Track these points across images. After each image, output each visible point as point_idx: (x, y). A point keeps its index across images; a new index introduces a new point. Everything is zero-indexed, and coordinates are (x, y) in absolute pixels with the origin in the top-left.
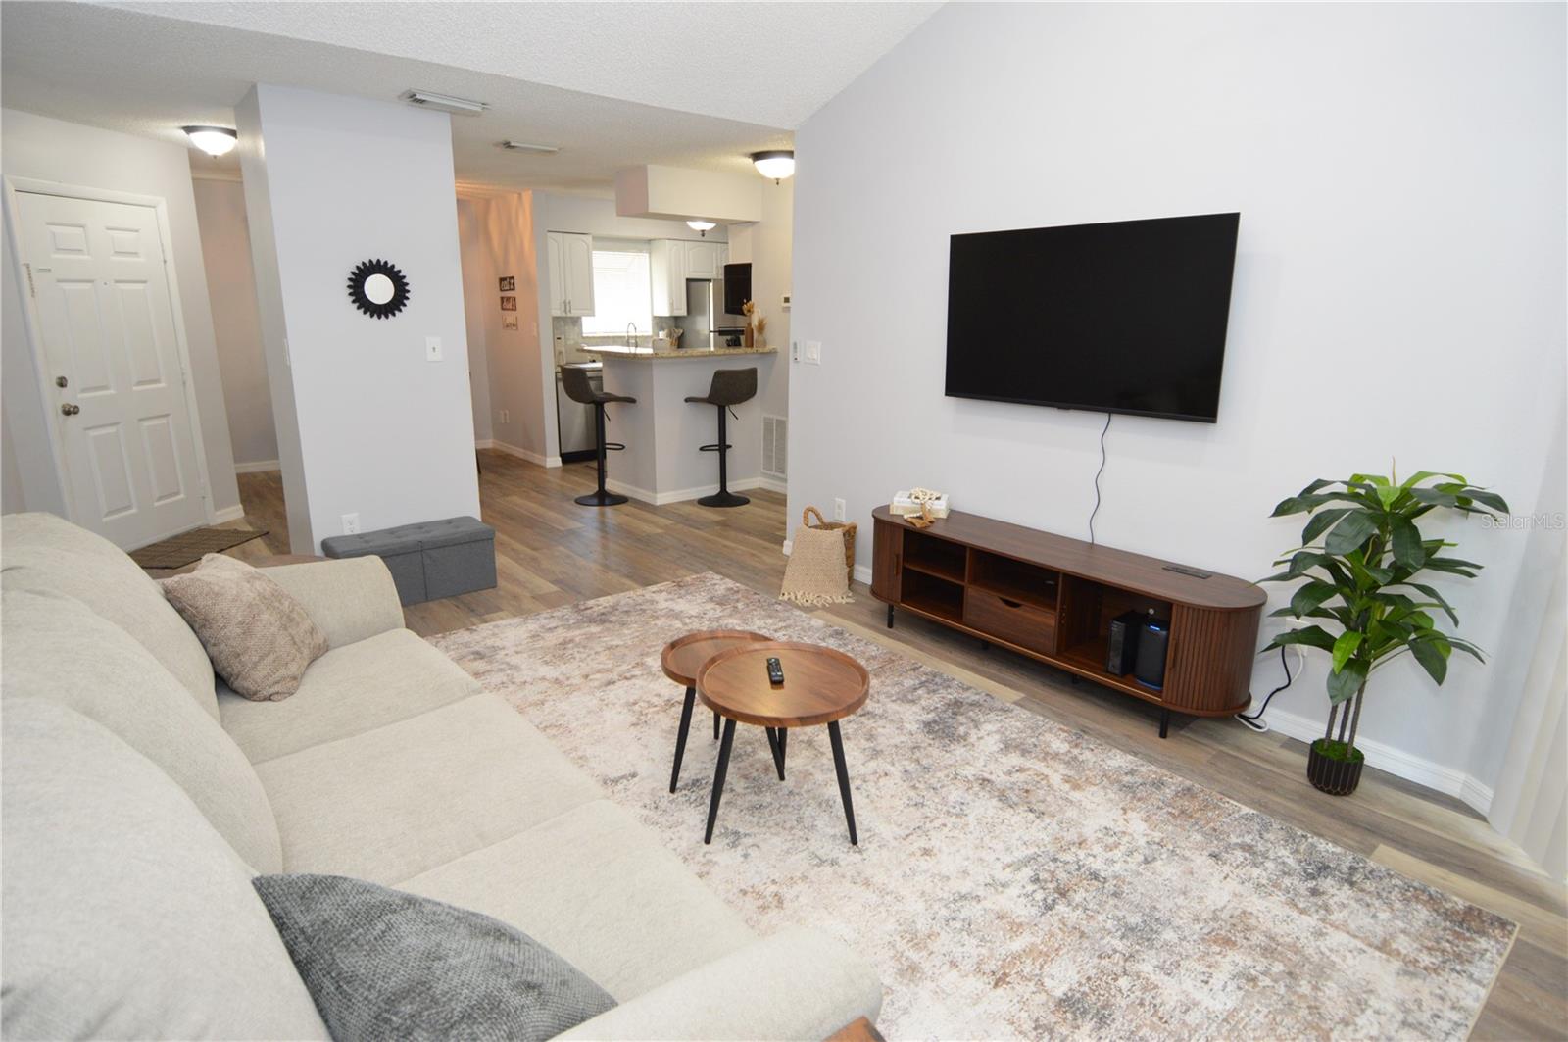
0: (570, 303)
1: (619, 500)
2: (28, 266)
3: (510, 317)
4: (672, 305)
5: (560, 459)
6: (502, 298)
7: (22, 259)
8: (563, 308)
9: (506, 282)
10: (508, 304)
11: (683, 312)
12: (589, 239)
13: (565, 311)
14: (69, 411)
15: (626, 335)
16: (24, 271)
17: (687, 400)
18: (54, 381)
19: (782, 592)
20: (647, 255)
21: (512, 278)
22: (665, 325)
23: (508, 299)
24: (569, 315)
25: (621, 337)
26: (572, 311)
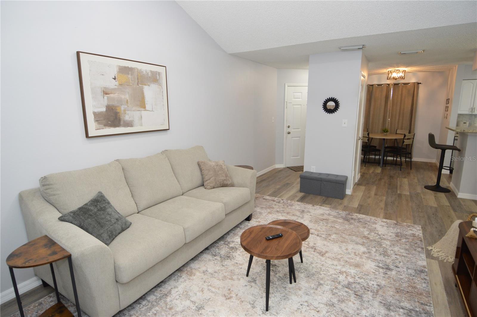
1: (446, 191)
2: (287, 102)
3: (446, 114)
7: (286, 100)
9: (448, 101)
10: (447, 109)
13: (472, 111)
14: (289, 133)
16: (286, 103)
18: (287, 126)
19: (432, 246)
21: (449, 99)
23: (447, 107)
24: (473, 113)
26: (475, 112)
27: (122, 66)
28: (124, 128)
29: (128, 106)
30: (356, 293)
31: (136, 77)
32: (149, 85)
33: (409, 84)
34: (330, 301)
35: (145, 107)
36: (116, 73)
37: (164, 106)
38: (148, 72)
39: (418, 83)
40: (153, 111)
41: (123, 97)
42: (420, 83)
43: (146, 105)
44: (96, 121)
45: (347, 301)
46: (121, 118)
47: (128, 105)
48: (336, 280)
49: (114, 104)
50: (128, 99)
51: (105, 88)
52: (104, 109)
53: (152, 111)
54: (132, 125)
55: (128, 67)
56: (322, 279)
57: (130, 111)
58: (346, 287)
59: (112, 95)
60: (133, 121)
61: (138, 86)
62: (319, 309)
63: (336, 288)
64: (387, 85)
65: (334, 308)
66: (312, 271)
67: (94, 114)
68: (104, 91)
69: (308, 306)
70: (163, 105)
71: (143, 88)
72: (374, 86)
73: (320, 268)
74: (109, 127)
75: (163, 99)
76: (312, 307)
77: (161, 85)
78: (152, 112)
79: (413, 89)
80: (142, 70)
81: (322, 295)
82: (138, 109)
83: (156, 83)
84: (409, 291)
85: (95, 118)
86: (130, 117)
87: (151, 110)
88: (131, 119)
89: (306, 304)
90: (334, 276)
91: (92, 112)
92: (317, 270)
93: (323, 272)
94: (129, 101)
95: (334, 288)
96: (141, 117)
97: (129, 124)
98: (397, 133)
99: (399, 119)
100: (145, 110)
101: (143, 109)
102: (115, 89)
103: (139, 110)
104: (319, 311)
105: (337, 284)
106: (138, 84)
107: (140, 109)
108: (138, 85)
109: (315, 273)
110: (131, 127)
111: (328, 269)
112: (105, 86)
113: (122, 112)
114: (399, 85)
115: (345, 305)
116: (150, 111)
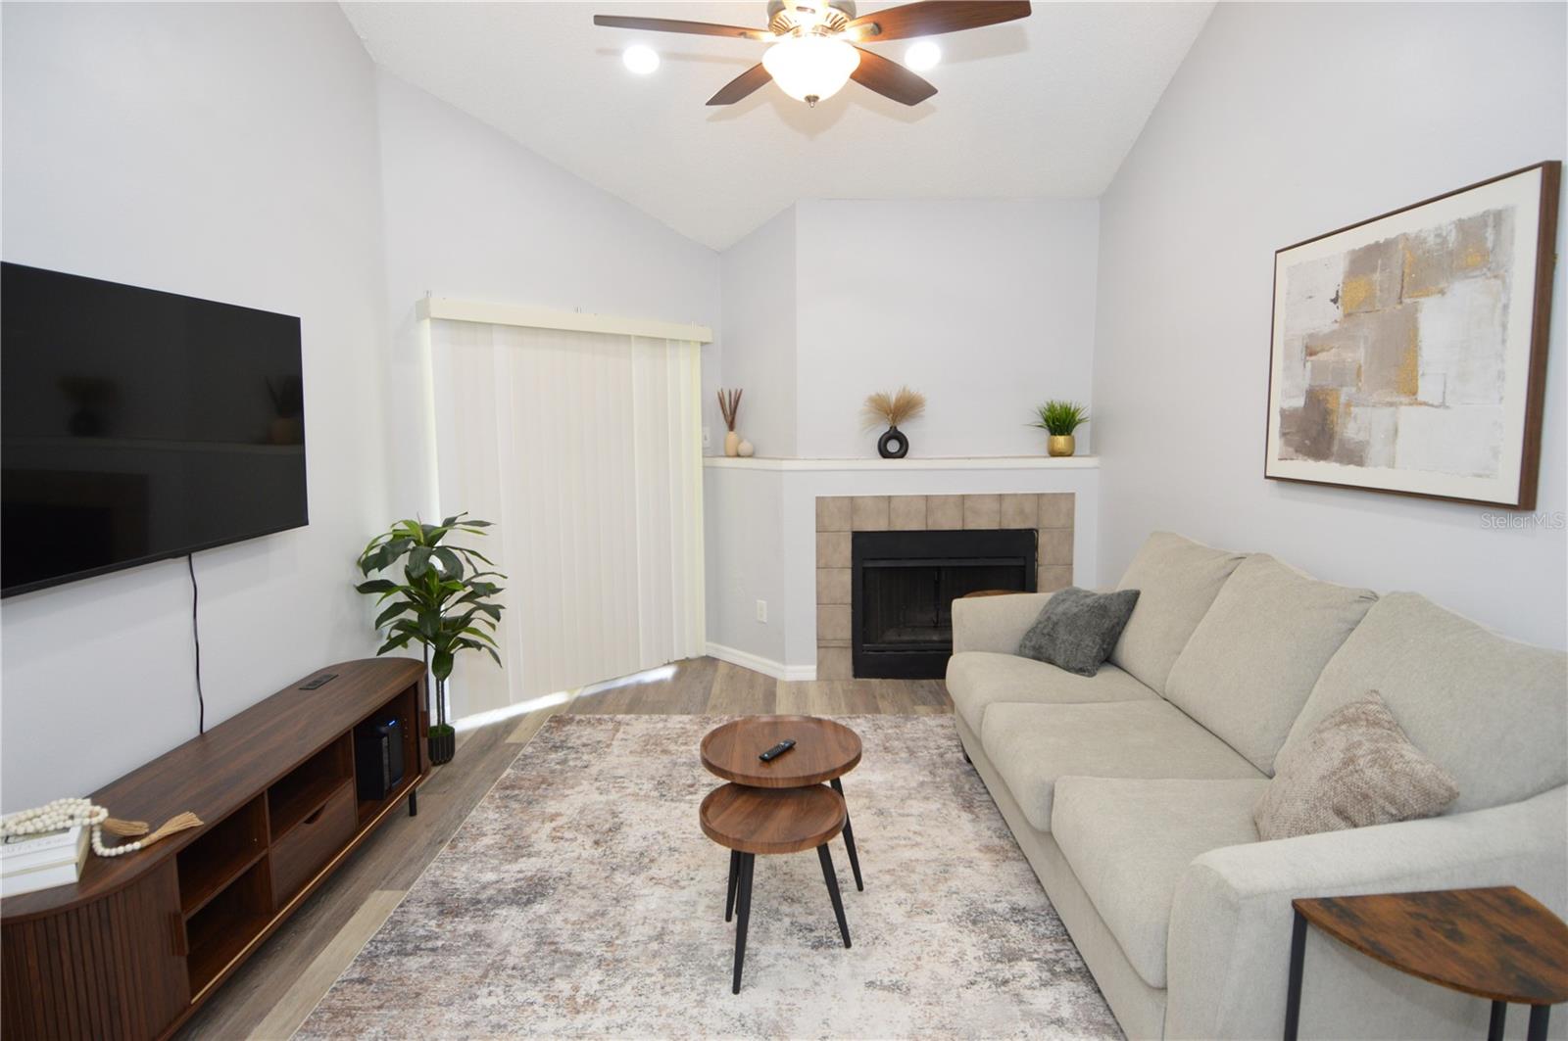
27: (1360, 249)
28: (1338, 465)
29: (1359, 389)
30: (553, 947)
31: (1398, 272)
32: (1442, 292)
34: (626, 907)
35: (1415, 393)
36: (1340, 279)
37: (1503, 380)
38: (1444, 234)
40: (1448, 407)
41: (1348, 356)
43: (1421, 383)
44: (1284, 435)
45: (582, 919)
46: (1337, 429)
47: (1360, 384)
48: (611, 966)
49: (1324, 383)
50: (1362, 362)
51: (1311, 336)
52: (1299, 402)
53: (1443, 405)
54: (1361, 457)
55: (1377, 245)
56: (654, 956)
57: (1363, 405)
58: (579, 954)
59: (1322, 357)
60: (1368, 442)
61: (1399, 307)
62: (651, 883)
63: (610, 944)
65: (615, 895)
66: (691, 972)
67: (1281, 416)
68: (1307, 347)
69: (678, 881)
70: (1501, 376)
71: (1417, 310)
73: (667, 993)
74: (1306, 458)
75: (1504, 341)
76: (667, 882)
77: (1502, 272)
78: (1441, 411)
80: (1423, 235)
81: (647, 914)
82: (1389, 399)
83: (1475, 274)
84: (376, 1012)
85: (1282, 425)
86: (1359, 430)
87: (1436, 403)
88: (1361, 437)
89: (682, 883)
90: (618, 981)
91: (1278, 410)
92: (678, 980)
93: (655, 983)
94: (1363, 369)
95: (617, 942)
96: (1396, 431)
97: (1354, 456)
100: (1411, 404)
101: (1404, 399)
102: (1332, 335)
103: (1391, 404)
104: (651, 879)
105: (609, 956)
106: (1400, 298)
107: (1394, 399)
108: (1401, 303)
109: (682, 968)
110: (1358, 465)
111: (638, 998)
112: (1312, 331)
113: (1341, 409)
115: (588, 910)
116: (1432, 406)
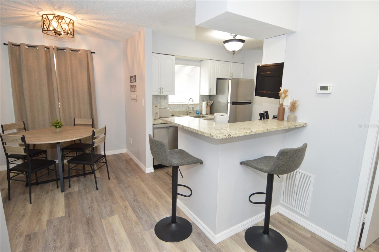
0: (163, 88)
3: (134, 95)
4: (210, 90)
5: (153, 168)
6: (131, 86)
8: (159, 91)
9: (133, 78)
10: (133, 88)
11: (214, 93)
12: (173, 58)
13: (160, 92)
15: (188, 103)
17: (241, 163)
20: (199, 67)
21: (135, 76)
22: (205, 99)
23: (133, 86)
24: (162, 94)
25: (185, 104)
26: (164, 93)
33: (79, 52)
39: (91, 52)
42: (93, 52)
64: (46, 49)
72: (22, 48)
79: (86, 59)
98: (76, 123)
99: (74, 103)
114: (65, 51)
